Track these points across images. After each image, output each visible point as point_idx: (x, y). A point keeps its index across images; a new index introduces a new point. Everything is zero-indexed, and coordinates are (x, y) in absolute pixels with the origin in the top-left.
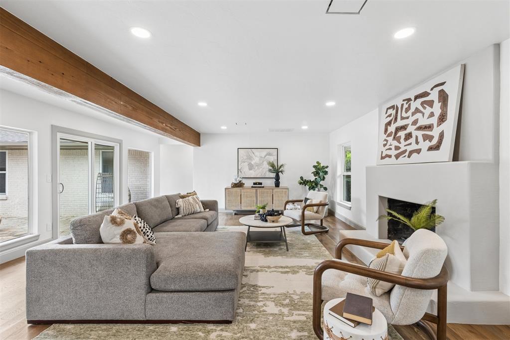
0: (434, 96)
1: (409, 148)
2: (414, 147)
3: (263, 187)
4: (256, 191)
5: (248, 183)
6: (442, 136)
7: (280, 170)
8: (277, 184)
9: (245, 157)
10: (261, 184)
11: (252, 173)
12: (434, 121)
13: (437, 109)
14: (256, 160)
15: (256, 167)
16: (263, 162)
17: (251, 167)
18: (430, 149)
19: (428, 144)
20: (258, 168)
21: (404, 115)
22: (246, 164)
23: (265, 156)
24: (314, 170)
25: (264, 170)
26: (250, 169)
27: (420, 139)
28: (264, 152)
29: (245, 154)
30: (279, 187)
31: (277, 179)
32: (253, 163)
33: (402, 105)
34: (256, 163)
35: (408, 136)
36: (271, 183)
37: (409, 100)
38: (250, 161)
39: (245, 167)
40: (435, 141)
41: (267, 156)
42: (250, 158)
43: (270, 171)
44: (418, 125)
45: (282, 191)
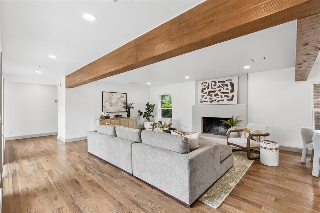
0: (228, 83)
1: (217, 99)
2: (220, 99)
3: (123, 118)
4: (120, 120)
5: (112, 116)
6: (233, 96)
7: (131, 107)
8: (129, 116)
9: (107, 98)
10: (121, 116)
11: (112, 109)
12: (229, 91)
13: (230, 87)
14: (114, 100)
15: (115, 105)
16: (119, 101)
17: (111, 105)
18: (228, 100)
19: (227, 98)
20: (116, 106)
21: (213, 87)
22: (108, 103)
23: (120, 98)
24: (146, 107)
25: (120, 107)
26: (111, 106)
27: (223, 96)
28: (119, 96)
29: (107, 96)
30: (130, 117)
31: (129, 112)
32: (112, 102)
33: (212, 83)
34: (114, 102)
35: (217, 95)
36: (125, 115)
37: (215, 82)
38: (111, 101)
39: (107, 105)
40: (230, 98)
41: (121, 98)
42: (111, 99)
43: (124, 107)
44: (221, 92)
45: (134, 119)
